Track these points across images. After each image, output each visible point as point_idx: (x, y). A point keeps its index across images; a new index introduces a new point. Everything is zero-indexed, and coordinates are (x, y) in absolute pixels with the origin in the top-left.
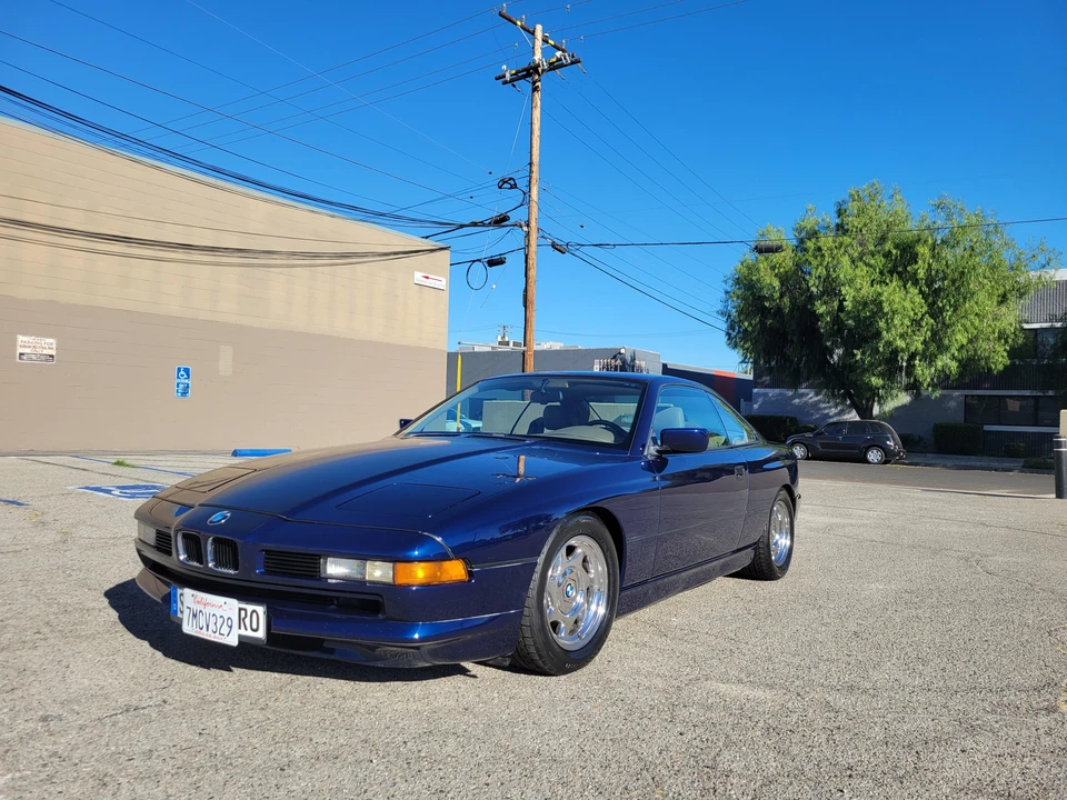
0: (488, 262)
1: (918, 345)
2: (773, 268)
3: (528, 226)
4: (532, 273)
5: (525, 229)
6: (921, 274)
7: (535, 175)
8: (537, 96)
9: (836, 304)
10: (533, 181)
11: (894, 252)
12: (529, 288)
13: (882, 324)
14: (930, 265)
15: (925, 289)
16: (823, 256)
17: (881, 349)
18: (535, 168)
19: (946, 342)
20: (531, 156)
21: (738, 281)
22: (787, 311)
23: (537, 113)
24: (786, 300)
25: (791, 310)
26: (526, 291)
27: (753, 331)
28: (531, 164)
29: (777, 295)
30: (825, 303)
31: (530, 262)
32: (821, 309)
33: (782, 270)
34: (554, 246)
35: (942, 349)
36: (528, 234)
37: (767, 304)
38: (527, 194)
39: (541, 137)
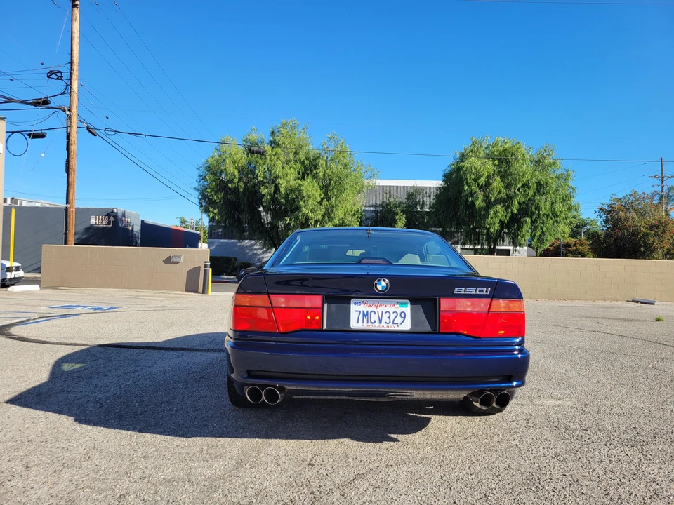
0: (29, 135)
1: (319, 217)
2: (234, 162)
3: (69, 110)
4: (74, 148)
5: (68, 113)
6: (321, 175)
7: (75, 73)
8: (77, 11)
9: (273, 189)
10: (74, 77)
11: (306, 161)
12: (71, 159)
13: (302, 203)
14: (325, 171)
15: (321, 184)
16: (266, 158)
17: (300, 218)
18: (75, 67)
19: (333, 215)
20: (72, 57)
21: (209, 169)
22: (241, 190)
23: (76, 26)
24: (241, 185)
25: (244, 191)
26: (68, 160)
27: (220, 202)
28: (71, 63)
29: (236, 180)
30: (267, 187)
31: (72, 139)
32: (264, 191)
33: (240, 165)
34: (88, 129)
35: (331, 219)
36: (69, 117)
37: (230, 185)
38: (69, 85)
39: (80, 43)
